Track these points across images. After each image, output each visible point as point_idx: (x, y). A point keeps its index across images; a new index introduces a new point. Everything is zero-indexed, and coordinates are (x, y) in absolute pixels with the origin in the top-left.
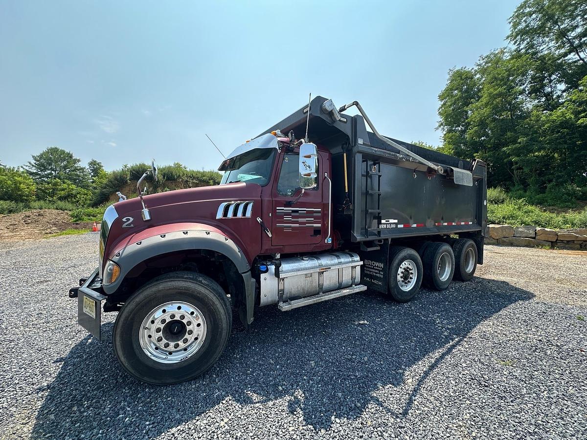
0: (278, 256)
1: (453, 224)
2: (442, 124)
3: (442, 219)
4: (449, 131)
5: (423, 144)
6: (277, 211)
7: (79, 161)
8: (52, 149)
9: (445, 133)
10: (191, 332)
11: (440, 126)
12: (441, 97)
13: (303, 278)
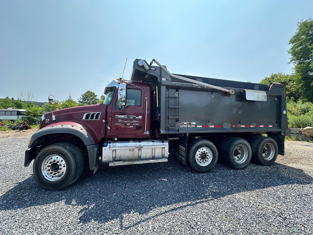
0: (116, 139)
1: (251, 126)
2: (293, 60)
3: (240, 123)
4: (300, 63)
5: (282, 74)
6: (116, 117)
7: (97, 96)
8: (88, 91)
9: (296, 65)
10: (61, 169)
11: (292, 61)
12: (292, 42)
13: (128, 151)
